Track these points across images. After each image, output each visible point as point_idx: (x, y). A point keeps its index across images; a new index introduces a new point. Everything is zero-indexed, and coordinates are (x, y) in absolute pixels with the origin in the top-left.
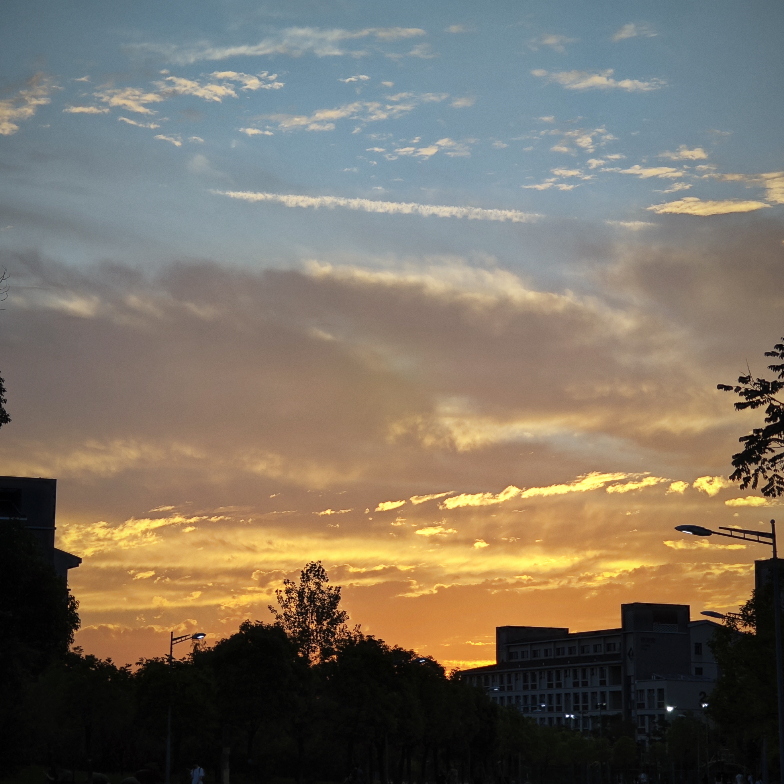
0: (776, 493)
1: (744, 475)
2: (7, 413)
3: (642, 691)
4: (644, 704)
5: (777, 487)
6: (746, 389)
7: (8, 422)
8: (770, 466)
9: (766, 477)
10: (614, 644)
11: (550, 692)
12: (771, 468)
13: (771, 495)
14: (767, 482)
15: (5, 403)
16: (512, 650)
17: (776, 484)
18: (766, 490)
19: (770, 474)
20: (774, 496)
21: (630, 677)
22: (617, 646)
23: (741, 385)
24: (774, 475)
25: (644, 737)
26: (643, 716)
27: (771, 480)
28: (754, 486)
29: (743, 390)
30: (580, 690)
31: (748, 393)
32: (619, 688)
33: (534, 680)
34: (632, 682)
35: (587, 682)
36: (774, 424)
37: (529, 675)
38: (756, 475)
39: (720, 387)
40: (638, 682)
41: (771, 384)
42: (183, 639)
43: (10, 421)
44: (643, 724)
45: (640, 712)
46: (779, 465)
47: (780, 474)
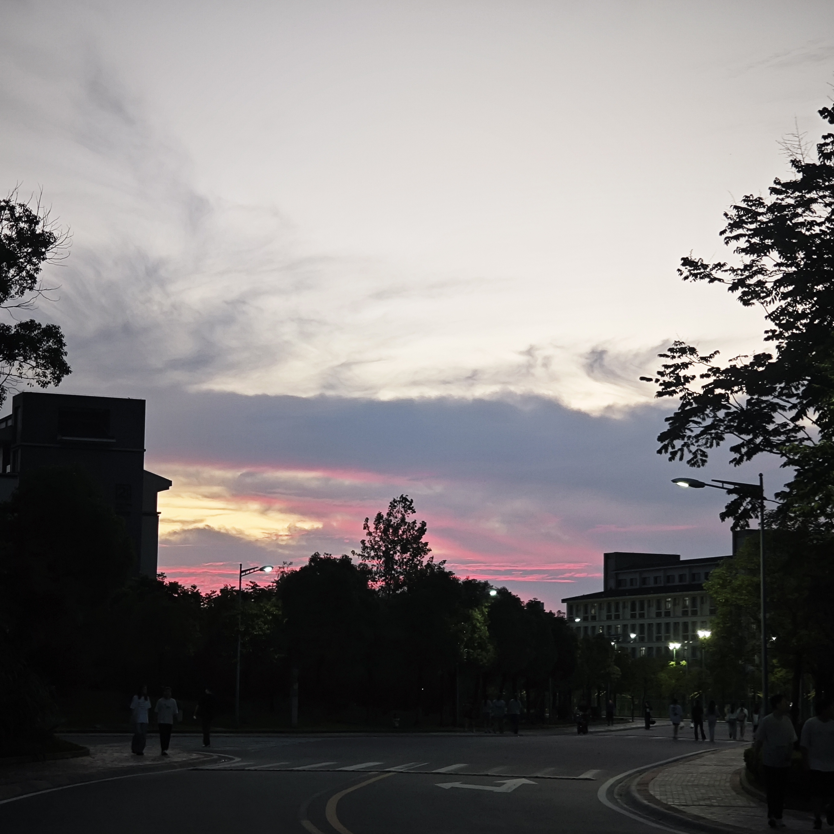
0: (701, 464)
1: (670, 450)
2: (68, 365)
5: (701, 460)
6: (664, 381)
7: (69, 373)
8: (694, 441)
9: (690, 451)
11: (658, 621)
12: (694, 444)
13: (696, 466)
14: (691, 456)
15: (66, 355)
16: (621, 577)
17: (699, 457)
18: (691, 462)
19: (693, 448)
20: (699, 466)
23: (659, 377)
24: (697, 450)
27: (695, 454)
28: (681, 459)
29: (661, 381)
31: (666, 385)
35: (696, 611)
36: (691, 408)
37: (637, 603)
38: (681, 450)
39: (642, 378)
41: (682, 377)
42: (251, 571)
43: (71, 373)
46: (702, 441)
47: (702, 448)
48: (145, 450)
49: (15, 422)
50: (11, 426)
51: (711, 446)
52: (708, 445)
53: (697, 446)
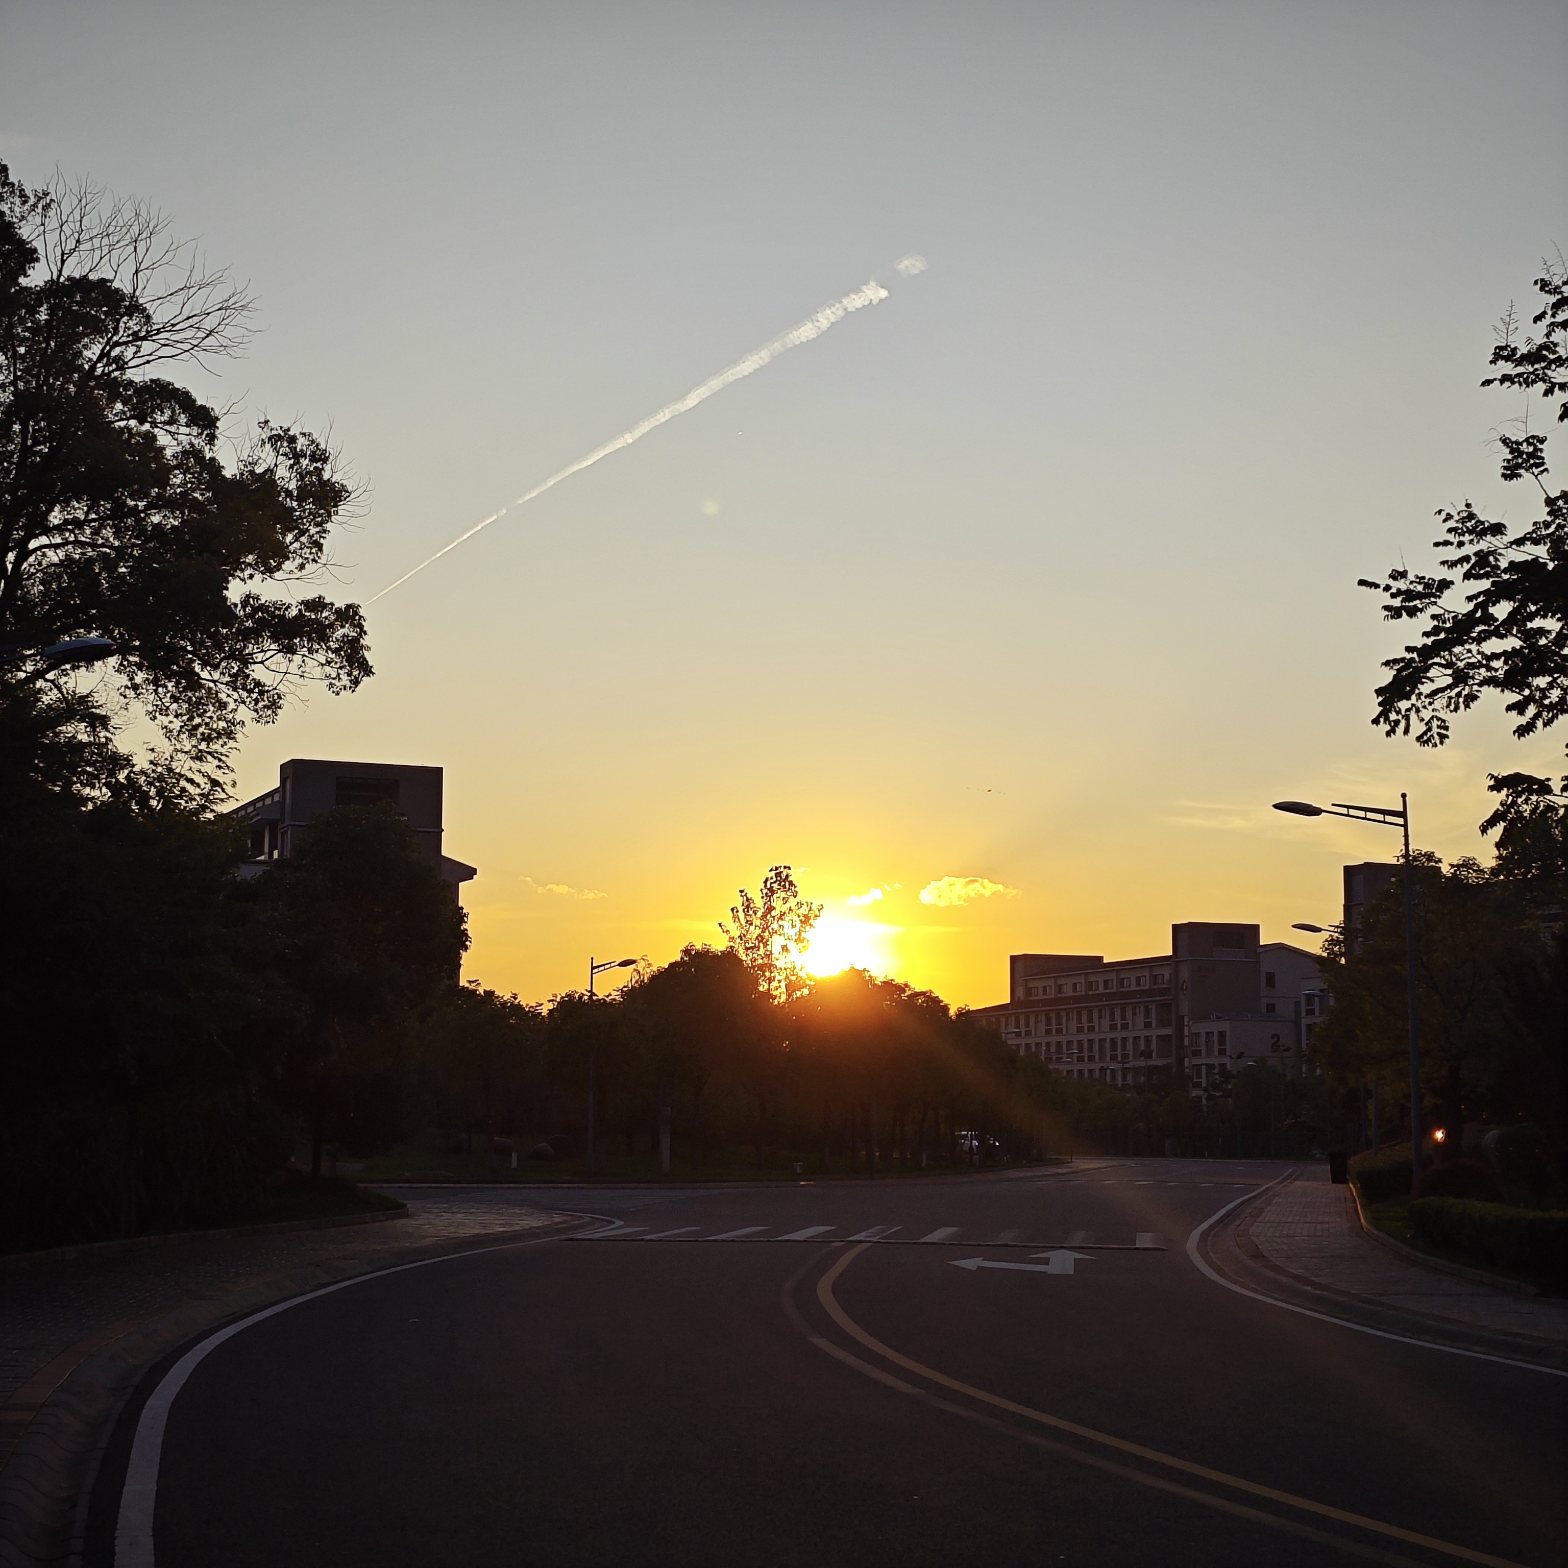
0: (1438, 742)
1: (1392, 717)
2: (370, 664)
3: (1197, 1035)
4: (1200, 1051)
5: (1439, 733)
6: (1400, 589)
9: (1421, 720)
10: (1163, 975)
12: (1428, 706)
13: (1430, 745)
14: (1423, 727)
16: (1030, 985)
17: (1435, 730)
18: (1423, 738)
20: (1435, 745)
21: (1183, 1016)
22: (1167, 977)
23: (1391, 582)
24: (1432, 718)
25: (1200, 1092)
26: (1199, 1066)
27: (1429, 724)
29: (1394, 590)
30: (1118, 1035)
31: (1402, 595)
32: (1168, 1031)
33: (1059, 1022)
34: (1186, 1023)
35: (1127, 1024)
36: (1435, 641)
37: (1053, 1016)
38: (1407, 716)
40: (1193, 1023)
41: (1435, 584)
42: (607, 967)
43: (371, 673)
44: (1199, 1076)
45: (1196, 1061)
46: (1440, 702)
47: (1441, 715)
48: (443, 830)
49: (283, 797)
50: (278, 802)
51: (1456, 709)
52: (1452, 707)
53: (1433, 710)
